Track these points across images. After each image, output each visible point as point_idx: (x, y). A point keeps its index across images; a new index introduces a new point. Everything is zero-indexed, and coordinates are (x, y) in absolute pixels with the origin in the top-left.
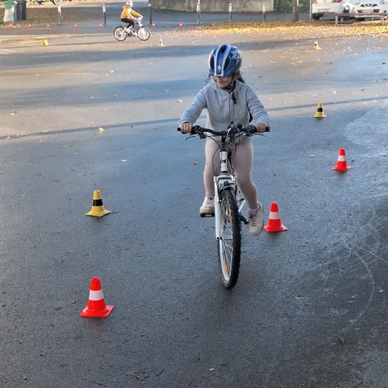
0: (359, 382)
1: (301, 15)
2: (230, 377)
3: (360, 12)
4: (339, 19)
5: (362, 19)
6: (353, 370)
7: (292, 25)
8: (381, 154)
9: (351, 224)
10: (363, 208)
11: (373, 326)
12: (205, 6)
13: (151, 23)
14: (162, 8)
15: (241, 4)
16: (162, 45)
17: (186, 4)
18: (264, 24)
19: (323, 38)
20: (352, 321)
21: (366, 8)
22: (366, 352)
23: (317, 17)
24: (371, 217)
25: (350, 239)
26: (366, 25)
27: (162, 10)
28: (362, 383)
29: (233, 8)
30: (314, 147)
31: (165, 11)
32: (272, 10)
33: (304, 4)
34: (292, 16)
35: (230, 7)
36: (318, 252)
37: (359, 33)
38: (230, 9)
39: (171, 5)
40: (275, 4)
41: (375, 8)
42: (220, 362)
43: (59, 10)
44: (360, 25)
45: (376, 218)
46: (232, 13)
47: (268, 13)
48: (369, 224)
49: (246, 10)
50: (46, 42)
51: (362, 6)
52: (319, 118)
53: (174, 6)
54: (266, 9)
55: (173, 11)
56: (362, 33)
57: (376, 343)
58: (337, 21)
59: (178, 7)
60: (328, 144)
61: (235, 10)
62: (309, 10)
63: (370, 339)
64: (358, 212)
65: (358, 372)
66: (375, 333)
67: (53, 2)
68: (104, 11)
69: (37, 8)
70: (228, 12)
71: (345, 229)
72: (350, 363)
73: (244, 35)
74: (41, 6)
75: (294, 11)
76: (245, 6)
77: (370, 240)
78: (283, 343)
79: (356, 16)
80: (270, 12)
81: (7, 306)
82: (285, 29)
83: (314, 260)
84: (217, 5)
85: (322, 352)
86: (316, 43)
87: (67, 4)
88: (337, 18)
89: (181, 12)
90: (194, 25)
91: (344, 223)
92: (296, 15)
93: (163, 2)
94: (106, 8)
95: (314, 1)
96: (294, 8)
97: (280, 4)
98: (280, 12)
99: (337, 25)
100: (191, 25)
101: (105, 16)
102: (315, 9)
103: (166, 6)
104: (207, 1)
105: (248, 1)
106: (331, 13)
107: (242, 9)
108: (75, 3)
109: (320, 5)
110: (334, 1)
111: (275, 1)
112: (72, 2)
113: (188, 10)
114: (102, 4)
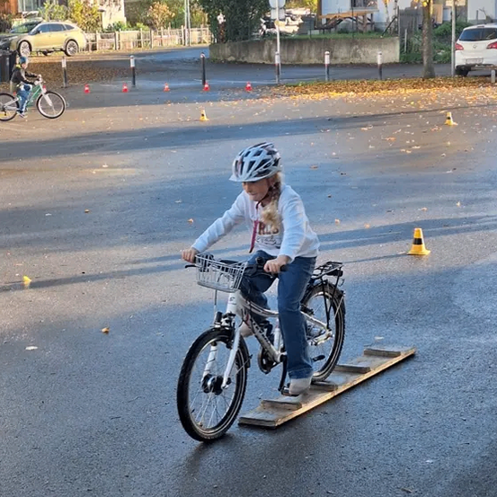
7: (422, 85)
12: (294, 56)
13: (204, 83)
14: (229, 59)
15: (349, 52)
17: (266, 53)
18: (378, 83)
19: (466, 107)
23: (463, 71)
27: (229, 62)
29: (331, 57)
30: (389, 317)
31: (235, 62)
32: (398, 61)
34: (421, 72)
35: (327, 58)
38: (327, 61)
39: (243, 54)
40: (401, 52)
43: (64, 65)
46: (329, 66)
49: (357, 60)
53: (247, 56)
54: (383, 58)
55: (246, 62)
58: (493, 78)
59: (253, 58)
61: (334, 62)
62: (449, 61)
67: (66, 52)
68: (132, 65)
70: (323, 65)
73: (342, 100)
75: (425, 62)
76: (355, 55)
80: (396, 63)
82: (408, 91)
84: (313, 55)
86: (450, 114)
88: (493, 73)
90: (270, 86)
92: (430, 69)
93: (231, 49)
94: (135, 61)
95: (459, 47)
96: (425, 59)
97: (409, 51)
98: (409, 63)
99: (492, 85)
100: (265, 85)
101: (133, 74)
102: (460, 59)
103: (235, 56)
104: (296, 48)
105: (360, 47)
106: (485, 65)
107: (351, 61)
108: (101, 54)
109: (467, 53)
110: (490, 47)
111: (402, 47)
112: (95, 52)
113: (269, 62)
114: (129, 55)
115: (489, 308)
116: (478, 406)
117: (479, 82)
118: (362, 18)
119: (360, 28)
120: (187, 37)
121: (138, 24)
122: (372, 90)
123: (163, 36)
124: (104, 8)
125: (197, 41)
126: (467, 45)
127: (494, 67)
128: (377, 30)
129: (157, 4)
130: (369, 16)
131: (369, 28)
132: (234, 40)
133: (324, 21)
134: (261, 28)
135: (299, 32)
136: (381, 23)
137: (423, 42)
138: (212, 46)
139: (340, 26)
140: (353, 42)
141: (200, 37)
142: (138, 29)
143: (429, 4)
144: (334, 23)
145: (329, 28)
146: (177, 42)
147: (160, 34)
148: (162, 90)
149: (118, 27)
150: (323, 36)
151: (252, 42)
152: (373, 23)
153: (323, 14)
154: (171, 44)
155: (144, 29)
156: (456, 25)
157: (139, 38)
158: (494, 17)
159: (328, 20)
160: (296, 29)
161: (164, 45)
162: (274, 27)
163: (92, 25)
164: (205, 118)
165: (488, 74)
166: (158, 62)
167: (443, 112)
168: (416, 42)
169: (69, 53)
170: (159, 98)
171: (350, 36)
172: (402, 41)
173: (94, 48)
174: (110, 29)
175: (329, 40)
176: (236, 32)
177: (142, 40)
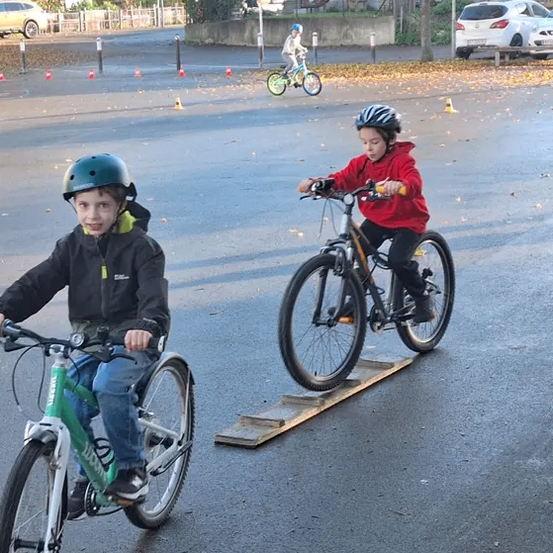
1: (437, 52)
3: (538, 43)
4: (502, 57)
5: (544, 57)
8: (511, 343)
13: (179, 68)
14: (207, 41)
15: (340, 33)
17: (247, 34)
18: (371, 67)
21: (549, 37)
23: (465, 53)
26: (549, 67)
27: (206, 46)
29: (319, 39)
31: (213, 45)
32: (393, 42)
33: (446, 30)
34: (417, 54)
35: (315, 39)
37: (530, 83)
38: (315, 44)
39: (222, 36)
40: (396, 33)
43: (23, 49)
44: (537, 67)
46: (317, 48)
51: (543, 33)
53: (227, 37)
54: (376, 40)
55: (225, 45)
56: (537, 81)
58: (498, 60)
59: (233, 39)
61: (322, 43)
67: (24, 34)
68: (99, 48)
75: (423, 44)
76: (346, 36)
79: (533, 52)
80: (390, 45)
82: (404, 76)
86: (450, 101)
88: (497, 55)
89: (239, 46)
90: (252, 70)
92: (427, 51)
93: (209, 31)
94: (102, 43)
95: (460, 27)
96: (423, 39)
97: (405, 30)
98: (406, 45)
99: (497, 68)
100: (246, 70)
101: (100, 58)
102: (461, 39)
103: (213, 38)
104: (281, 29)
105: (351, 27)
106: (489, 46)
107: (341, 42)
108: (63, 36)
109: (469, 33)
110: (494, 26)
111: (398, 27)
112: (57, 33)
113: (251, 45)
114: (95, 37)
115: (491, 313)
116: (477, 419)
117: (483, 65)
120: (160, 17)
121: (105, 3)
122: (365, 75)
123: (134, 17)
125: (171, 21)
126: (468, 24)
127: (498, 48)
128: (370, 9)
131: (361, 6)
132: (212, 20)
134: (242, 6)
135: (285, 11)
137: (420, 21)
138: (188, 26)
139: (328, 5)
140: (343, 22)
141: (174, 17)
145: (317, 7)
146: (149, 22)
147: (130, 13)
148: (131, 76)
149: (83, 6)
150: (310, 16)
151: (232, 22)
154: (142, 25)
155: (112, 8)
156: (457, 2)
157: (107, 18)
160: (281, 7)
161: (135, 26)
162: (256, 5)
163: (54, 3)
164: (180, 107)
165: (492, 56)
166: (128, 45)
167: (442, 98)
168: (413, 21)
169: (28, 35)
170: (128, 85)
171: (340, 15)
172: (397, 20)
173: (56, 29)
174: (74, 9)
175: (318, 19)
176: (214, 11)
177: (110, 20)
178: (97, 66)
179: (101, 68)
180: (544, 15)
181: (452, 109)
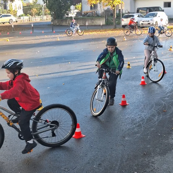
0: (153, 168)
1: (117, 26)
2: (102, 169)
3: (142, 24)
5: (143, 27)
6: (150, 164)
7: (114, 30)
9: (146, 110)
10: (149, 103)
11: (157, 148)
13: (53, 31)
15: (91, 22)
16: (59, 40)
17: (68, 22)
18: (102, 30)
20: (148, 146)
21: (145, 22)
22: (155, 157)
23: (124, 26)
24: (153, 106)
25: (145, 116)
26: (145, 30)
27: (57, 25)
28: (154, 169)
29: (88, 23)
30: (127, 80)
31: (59, 25)
33: (118, 21)
34: (113, 27)
35: (87, 23)
36: (133, 121)
38: (87, 24)
39: (61, 23)
40: (106, 22)
41: (149, 22)
42: (98, 163)
43: (13, 26)
45: (155, 107)
46: (88, 25)
47: (103, 25)
48: (153, 109)
49: (93, 24)
50: (8, 40)
51: (143, 21)
52: (129, 68)
54: (102, 24)
55: (62, 25)
57: (159, 154)
59: (64, 24)
60: (133, 79)
61: (89, 24)
62: (120, 24)
63: (157, 152)
64: (148, 105)
65: (153, 165)
66: (158, 150)
67: (9, 23)
68: (32, 26)
69: (3, 26)
70: (86, 26)
71: (143, 111)
72: (149, 161)
73: (93, 34)
74: (4, 25)
76: (93, 23)
77: (154, 116)
78: (122, 155)
79: (141, 26)
80: (104, 25)
81: (8, 146)
82: (111, 32)
83: (131, 124)
84: (81, 22)
85: (138, 158)
86: (125, 37)
87: (16, 24)
89: (66, 25)
91: (143, 109)
93: (58, 22)
95: (123, 20)
96: (114, 24)
97: (108, 21)
98: (108, 25)
102: (123, 23)
105: (94, 20)
107: (92, 24)
109: (125, 21)
112: (18, 23)
113: (69, 25)
114: (31, 23)
118: (93, 12)
119: (93, 15)
120: (43, 18)
122: (101, 32)
123: (36, 18)
124: (17, 10)
126: (125, 19)
128: (98, 16)
129: (33, 9)
130: (96, 12)
131: (96, 15)
132: (58, 19)
133: (83, 13)
134: (65, 15)
136: (99, 14)
137: (113, 20)
138: (52, 21)
139: (87, 15)
140: (92, 19)
141: (47, 18)
142: (28, 16)
143: (115, 8)
144: (86, 14)
148: (42, 33)
149: (22, 16)
151: (63, 19)
152: (97, 14)
153: (83, 11)
155: (30, 16)
156: (122, 14)
158: (130, 12)
159: (84, 13)
160: (75, 16)
161: (37, 21)
162: (69, 15)
163: (15, 15)
166: (37, 25)
168: (109, 19)
171: (91, 17)
172: (106, 19)
174: (19, 16)
175: (86, 18)
176: (59, 17)
177: (30, 19)
178: (32, 31)
179: (33, 31)
180: (143, 17)
181: (125, 39)
